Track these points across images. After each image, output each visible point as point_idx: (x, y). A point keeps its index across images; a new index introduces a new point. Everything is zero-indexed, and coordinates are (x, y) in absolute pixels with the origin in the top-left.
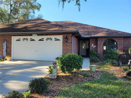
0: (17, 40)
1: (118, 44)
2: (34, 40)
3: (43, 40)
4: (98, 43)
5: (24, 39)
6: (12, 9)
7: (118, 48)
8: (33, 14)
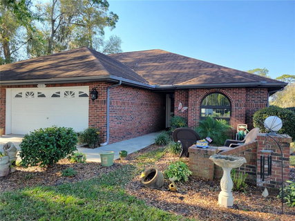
0: (17, 96)
1: (233, 104)
2: (43, 96)
3: (59, 96)
4: (190, 100)
5: (28, 93)
6: (55, 28)
7: (234, 113)
8: (100, 36)
